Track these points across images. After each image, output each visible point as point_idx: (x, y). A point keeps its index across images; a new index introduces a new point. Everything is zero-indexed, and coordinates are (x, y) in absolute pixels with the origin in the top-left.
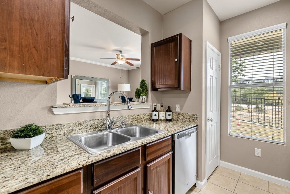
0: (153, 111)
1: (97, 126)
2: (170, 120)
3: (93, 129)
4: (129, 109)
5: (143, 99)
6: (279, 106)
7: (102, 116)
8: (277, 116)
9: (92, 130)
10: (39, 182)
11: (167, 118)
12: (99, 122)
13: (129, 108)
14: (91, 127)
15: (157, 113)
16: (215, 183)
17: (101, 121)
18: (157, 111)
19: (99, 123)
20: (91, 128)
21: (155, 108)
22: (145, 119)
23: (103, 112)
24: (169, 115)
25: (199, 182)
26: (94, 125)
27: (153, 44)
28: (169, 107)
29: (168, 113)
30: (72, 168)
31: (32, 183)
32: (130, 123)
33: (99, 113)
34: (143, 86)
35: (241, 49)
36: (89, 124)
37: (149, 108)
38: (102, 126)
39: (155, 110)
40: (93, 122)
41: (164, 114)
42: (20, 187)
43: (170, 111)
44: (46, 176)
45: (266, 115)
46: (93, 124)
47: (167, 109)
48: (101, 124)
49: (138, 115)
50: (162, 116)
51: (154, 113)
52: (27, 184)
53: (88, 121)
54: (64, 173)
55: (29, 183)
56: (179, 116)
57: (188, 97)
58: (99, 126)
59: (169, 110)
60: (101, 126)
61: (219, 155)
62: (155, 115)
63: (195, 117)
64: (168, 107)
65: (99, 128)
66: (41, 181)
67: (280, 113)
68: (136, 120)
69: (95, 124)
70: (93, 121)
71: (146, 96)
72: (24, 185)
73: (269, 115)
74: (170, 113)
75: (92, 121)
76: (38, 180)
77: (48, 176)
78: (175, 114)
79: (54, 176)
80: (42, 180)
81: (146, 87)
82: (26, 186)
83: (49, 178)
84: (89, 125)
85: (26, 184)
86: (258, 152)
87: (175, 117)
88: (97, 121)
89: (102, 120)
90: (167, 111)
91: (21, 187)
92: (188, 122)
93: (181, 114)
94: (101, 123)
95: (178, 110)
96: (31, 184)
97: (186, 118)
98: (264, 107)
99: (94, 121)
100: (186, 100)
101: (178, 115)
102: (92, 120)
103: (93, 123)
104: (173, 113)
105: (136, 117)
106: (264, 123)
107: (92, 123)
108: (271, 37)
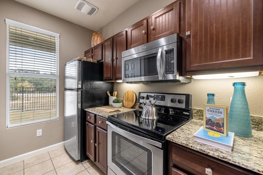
6: (33, 93)
8: (29, 102)
35: (23, 40)
45: (24, 102)
67: (31, 99)
86: (39, 132)
98: (23, 94)
106: (23, 109)
108: (50, 40)
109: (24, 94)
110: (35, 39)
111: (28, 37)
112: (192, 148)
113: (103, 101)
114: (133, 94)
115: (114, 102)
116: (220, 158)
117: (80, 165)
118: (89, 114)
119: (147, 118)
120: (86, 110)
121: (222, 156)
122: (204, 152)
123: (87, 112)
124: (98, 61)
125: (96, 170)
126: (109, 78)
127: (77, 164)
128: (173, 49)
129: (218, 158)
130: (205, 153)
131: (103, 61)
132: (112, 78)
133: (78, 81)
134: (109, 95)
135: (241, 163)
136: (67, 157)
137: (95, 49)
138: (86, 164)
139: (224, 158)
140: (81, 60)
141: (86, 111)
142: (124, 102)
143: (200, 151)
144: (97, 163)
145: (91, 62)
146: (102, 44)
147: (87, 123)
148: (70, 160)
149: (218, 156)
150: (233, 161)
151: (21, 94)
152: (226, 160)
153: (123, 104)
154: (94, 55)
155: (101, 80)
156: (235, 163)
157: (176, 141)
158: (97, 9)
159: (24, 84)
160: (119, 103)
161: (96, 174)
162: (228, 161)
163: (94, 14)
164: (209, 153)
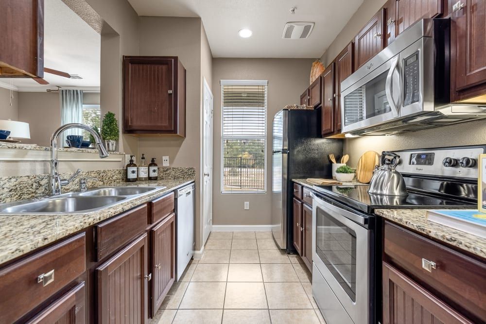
0: (129, 166)
1: (25, 190)
2: (156, 179)
3: (17, 196)
4: (104, 156)
5: (110, 145)
6: (252, 168)
7: (34, 170)
9: (14, 198)
10: (32, 250)
11: (150, 176)
12: (30, 182)
13: (103, 154)
14: (10, 191)
15: (135, 169)
16: (212, 249)
17: (33, 180)
18: (135, 165)
19: (30, 185)
20: (11, 193)
21: (131, 161)
22: (114, 178)
23: (37, 163)
24: (154, 171)
25: (197, 252)
26: (19, 189)
27: (126, 57)
28: (153, 160)
29: (152, 168)
30: (76, 228)
31: (23, 251)
32: (90, 184)
33: (28, 164)
34: (110, 123)
36: (7, 185)
37: (120, 161)
38: (37, 191)
39: (131, 164)
40: (17, 182)
41: (147, 170)
42: (4, 257)
43: (155, 165)
44: (42, 240)
45: (242, 178)
46: (15, 185)
47: (151, 162)
48: (34, 187)
49: (104, 172)
50: (143, 174)
51: (130, 169)
52: (15, 253)
53: (4, 179)
54: (67, 235)
55: (17, 252)
56: (168, 172)
57: (182, 146)
58: (30, 189)
59: (153, 163)
60: (34, 191)
61: (211, 218)
62: (133, 172)
63: (191, 171)
64: (151, 160)
65: (29, 194)
66: (35, 249)
68: (100, 179)
69: (21, 185)
70: (15, 180)
71: (115, 140)
72: (10, 254)
73: (244, 178)
74: (156, 168)
75: (13, 180)
76: (31, 246)
77: (45, 239)
78: (162, 170)
79: (54, 240)
80: (37, 247)
81: (116, 125)
82: (13, 256)
83: (46, 242)
84: (5, 189)
85: (13, 253)
86: (247, 205)
87: (162, 174)
88: (26, 179)
89: (37, 178)
90: (150, 165)
91: (6, 258)
92: (181, 179)
93: (172, 169)
94: (35, 185)
95: (166, 164)
96: (21, 254)
97: (179, 174)
99: (19, 180)
100: (179, 149)
101: (167, 170)
102: (14, 177)
103: (15, 183)
104: (158, 168)
105: (101, 175)
107: (12, 184)
108: (257, 90)
109: (242, 169)
110: (248, 94)
111: (241, 94)
112: (407, 226)
113: (325, 172)
114: (375, 157)
115: (338, 172)
116: (445, 241)
117: (285, 257)
118: (296, 186)
119: (379, 192)
120: (293, 180)
121: (449, 237)
122: (424, 230)
123: (295, 184)
124: (315, 107)
125: (304, 270)
126: (329, 131)
127: (282, 254)
128: (416, 53)
129: (442, 240)
130: (425, 233)
131: (322, 105)
132: (332, 131)
133: (284, 140)
134: (334, 160)
135: (479, 249)
136: (273, 243)
137: (311, 89)
138: (293, 259)
139: (451, 240)
140: (287, 110)
141: (294, 182)
142: (358, 172)
143: (417, 230)
144: (303, 258)
145: (304, 110)
146: (321, 77)
147: (294, 198)
148: (275, 248)
149: (443, 237)
150: (466, 246)
151: (240, 169)
152: (454, 244)
153: (355, 176)
154: (311, 98)
155: (320, 136)
156: (469, 248)
157: (386, 215)
158: (312, 25)
159: (244, 156)
160: (347, 172)
161: (302, 273)
162: (457, 246)
163: (308, 36)
164: (430, 232)
